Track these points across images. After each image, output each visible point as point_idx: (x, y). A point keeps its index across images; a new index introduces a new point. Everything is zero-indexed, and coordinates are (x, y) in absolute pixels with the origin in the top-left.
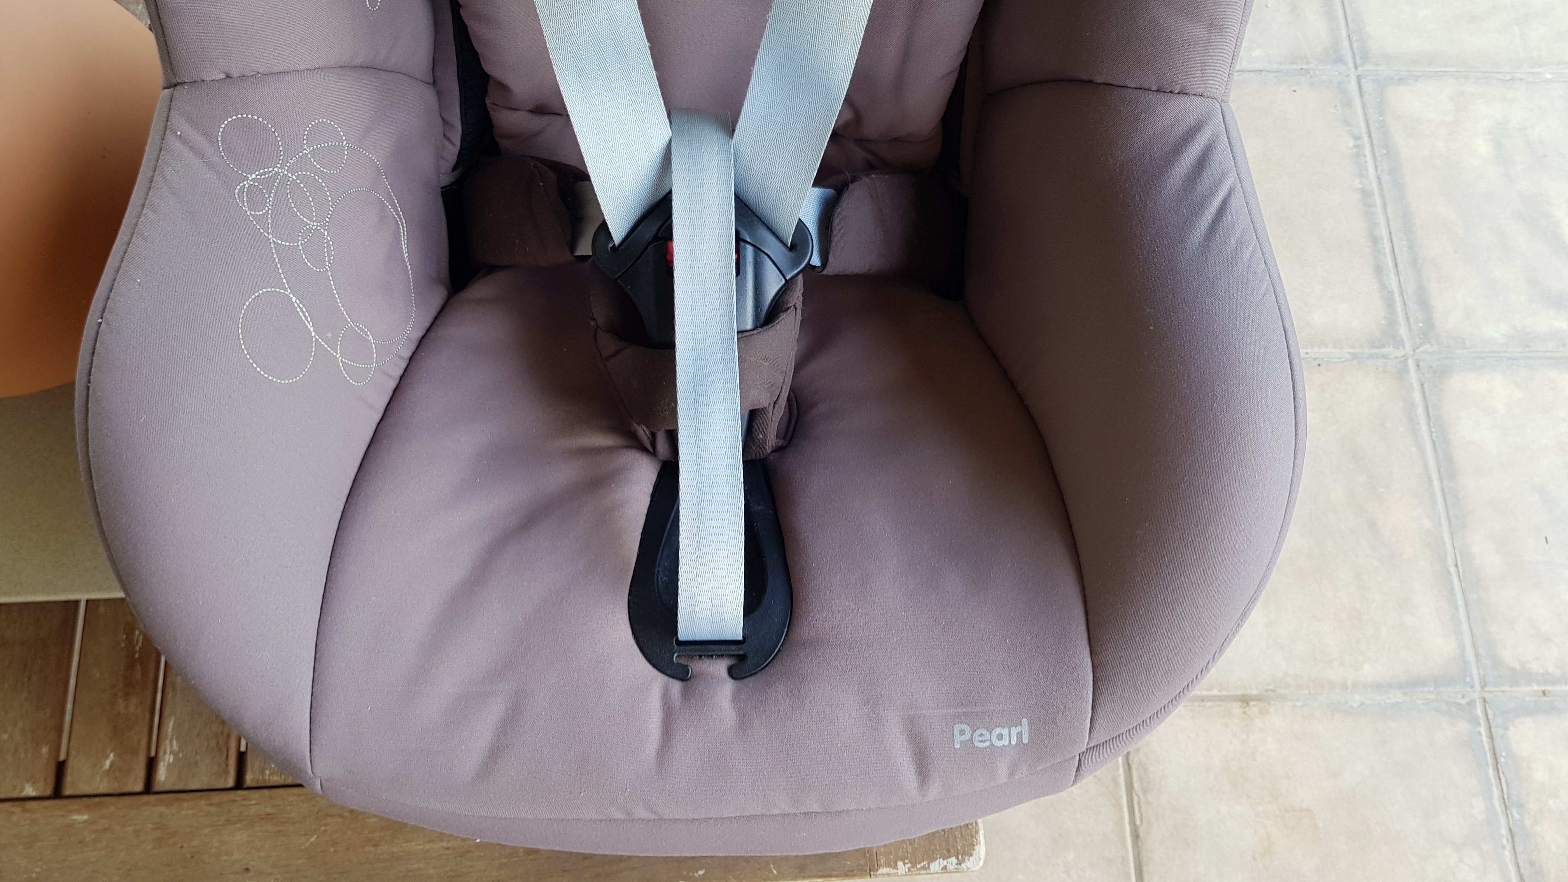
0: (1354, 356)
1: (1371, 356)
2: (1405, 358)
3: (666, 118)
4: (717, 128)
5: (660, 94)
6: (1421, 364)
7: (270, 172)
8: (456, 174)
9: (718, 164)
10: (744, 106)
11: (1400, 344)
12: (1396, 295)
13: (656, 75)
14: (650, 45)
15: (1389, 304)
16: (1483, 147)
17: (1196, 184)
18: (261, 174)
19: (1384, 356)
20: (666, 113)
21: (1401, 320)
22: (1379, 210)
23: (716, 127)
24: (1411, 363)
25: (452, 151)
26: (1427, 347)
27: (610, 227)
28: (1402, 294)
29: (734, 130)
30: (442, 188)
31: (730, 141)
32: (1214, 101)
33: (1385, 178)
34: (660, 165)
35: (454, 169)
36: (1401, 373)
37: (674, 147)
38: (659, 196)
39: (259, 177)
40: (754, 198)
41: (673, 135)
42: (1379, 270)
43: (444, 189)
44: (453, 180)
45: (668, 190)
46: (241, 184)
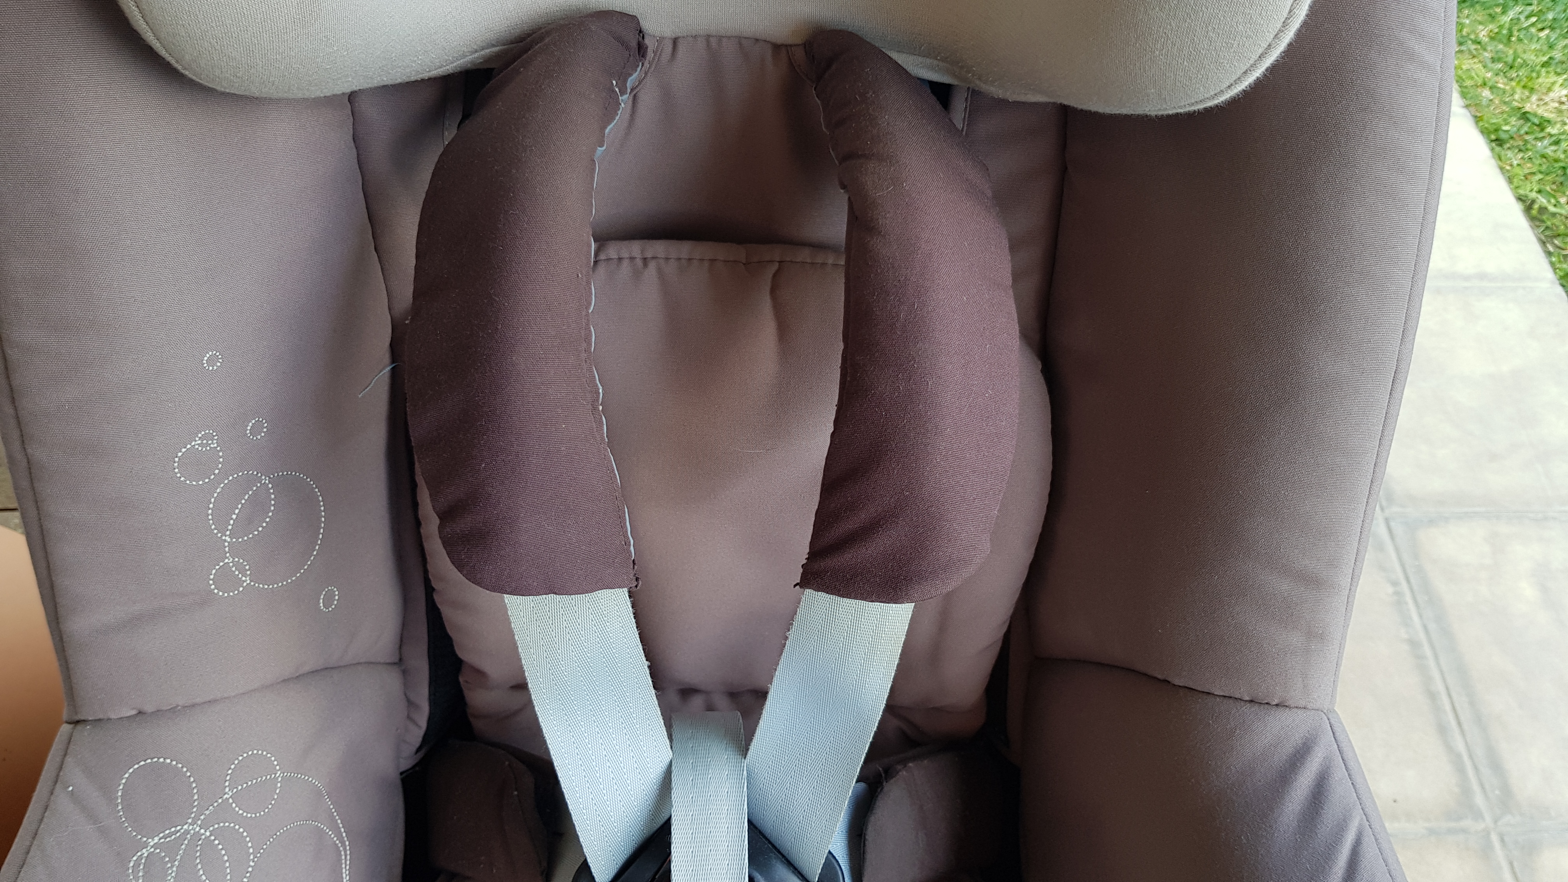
0: (1431, 832)
1: (1451, 831)
2: (1487, 834)
3: (666, 738)
4: (726, 744)
5: (660, 713)
6: (1506, 839)
7: (179, 831)
8: (421, 755)
9: (728, 792)
10: (760, 724)
11: (1478, 816)
12: (1466, 758)
13: (656, 694)
14: (649, 663)
15: (1460, 770)
16: (1528, 591)
17: (1316, 825)
18: (165, 837)
19: (1464, 831)
20: (666, 733)
21: (1476, 787)
22: (1432, 663)
23: (725, 742)
24: (1494, 838)
25: (416, 734)
26: (1508, 818)
27: (593, 870)
28: (1471, 757)
29: (747, 750)
30: (401, 773)
31: (743, 760)
32: (1320, 712)
33: (1432, 626)
34: (658, 791)
35: (418, 750)
36: (1486, 851)
37: (674, 772)
38: (655, 827)
39: (162, 840)
40: (772, 827)
41: (675, 755)
42: (1442, 730)
43: (404, 775)
44: (416, 762)
45: (666, 818)
46: (139, 854)
